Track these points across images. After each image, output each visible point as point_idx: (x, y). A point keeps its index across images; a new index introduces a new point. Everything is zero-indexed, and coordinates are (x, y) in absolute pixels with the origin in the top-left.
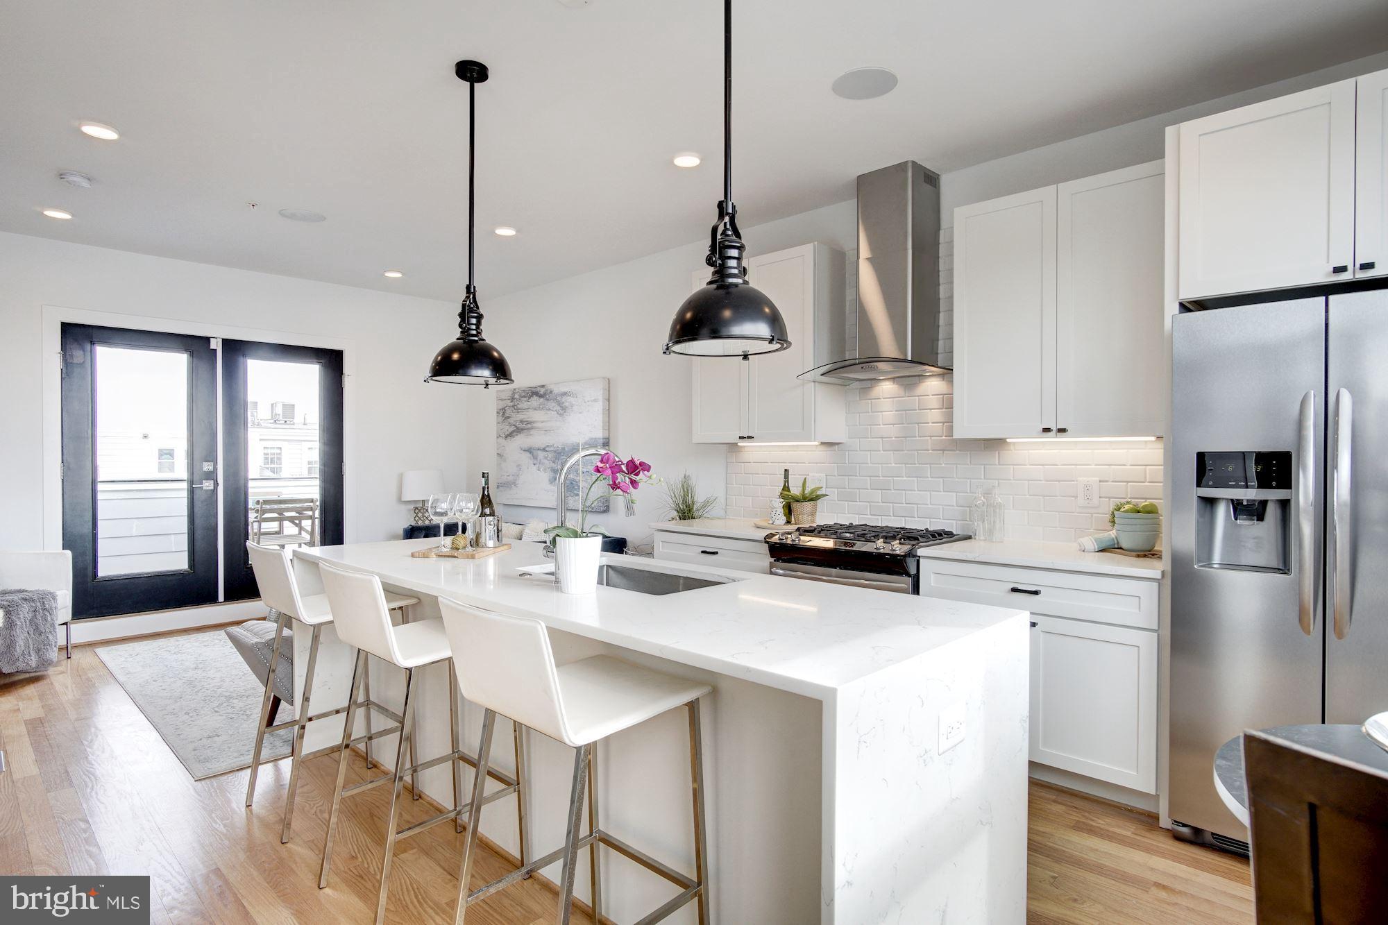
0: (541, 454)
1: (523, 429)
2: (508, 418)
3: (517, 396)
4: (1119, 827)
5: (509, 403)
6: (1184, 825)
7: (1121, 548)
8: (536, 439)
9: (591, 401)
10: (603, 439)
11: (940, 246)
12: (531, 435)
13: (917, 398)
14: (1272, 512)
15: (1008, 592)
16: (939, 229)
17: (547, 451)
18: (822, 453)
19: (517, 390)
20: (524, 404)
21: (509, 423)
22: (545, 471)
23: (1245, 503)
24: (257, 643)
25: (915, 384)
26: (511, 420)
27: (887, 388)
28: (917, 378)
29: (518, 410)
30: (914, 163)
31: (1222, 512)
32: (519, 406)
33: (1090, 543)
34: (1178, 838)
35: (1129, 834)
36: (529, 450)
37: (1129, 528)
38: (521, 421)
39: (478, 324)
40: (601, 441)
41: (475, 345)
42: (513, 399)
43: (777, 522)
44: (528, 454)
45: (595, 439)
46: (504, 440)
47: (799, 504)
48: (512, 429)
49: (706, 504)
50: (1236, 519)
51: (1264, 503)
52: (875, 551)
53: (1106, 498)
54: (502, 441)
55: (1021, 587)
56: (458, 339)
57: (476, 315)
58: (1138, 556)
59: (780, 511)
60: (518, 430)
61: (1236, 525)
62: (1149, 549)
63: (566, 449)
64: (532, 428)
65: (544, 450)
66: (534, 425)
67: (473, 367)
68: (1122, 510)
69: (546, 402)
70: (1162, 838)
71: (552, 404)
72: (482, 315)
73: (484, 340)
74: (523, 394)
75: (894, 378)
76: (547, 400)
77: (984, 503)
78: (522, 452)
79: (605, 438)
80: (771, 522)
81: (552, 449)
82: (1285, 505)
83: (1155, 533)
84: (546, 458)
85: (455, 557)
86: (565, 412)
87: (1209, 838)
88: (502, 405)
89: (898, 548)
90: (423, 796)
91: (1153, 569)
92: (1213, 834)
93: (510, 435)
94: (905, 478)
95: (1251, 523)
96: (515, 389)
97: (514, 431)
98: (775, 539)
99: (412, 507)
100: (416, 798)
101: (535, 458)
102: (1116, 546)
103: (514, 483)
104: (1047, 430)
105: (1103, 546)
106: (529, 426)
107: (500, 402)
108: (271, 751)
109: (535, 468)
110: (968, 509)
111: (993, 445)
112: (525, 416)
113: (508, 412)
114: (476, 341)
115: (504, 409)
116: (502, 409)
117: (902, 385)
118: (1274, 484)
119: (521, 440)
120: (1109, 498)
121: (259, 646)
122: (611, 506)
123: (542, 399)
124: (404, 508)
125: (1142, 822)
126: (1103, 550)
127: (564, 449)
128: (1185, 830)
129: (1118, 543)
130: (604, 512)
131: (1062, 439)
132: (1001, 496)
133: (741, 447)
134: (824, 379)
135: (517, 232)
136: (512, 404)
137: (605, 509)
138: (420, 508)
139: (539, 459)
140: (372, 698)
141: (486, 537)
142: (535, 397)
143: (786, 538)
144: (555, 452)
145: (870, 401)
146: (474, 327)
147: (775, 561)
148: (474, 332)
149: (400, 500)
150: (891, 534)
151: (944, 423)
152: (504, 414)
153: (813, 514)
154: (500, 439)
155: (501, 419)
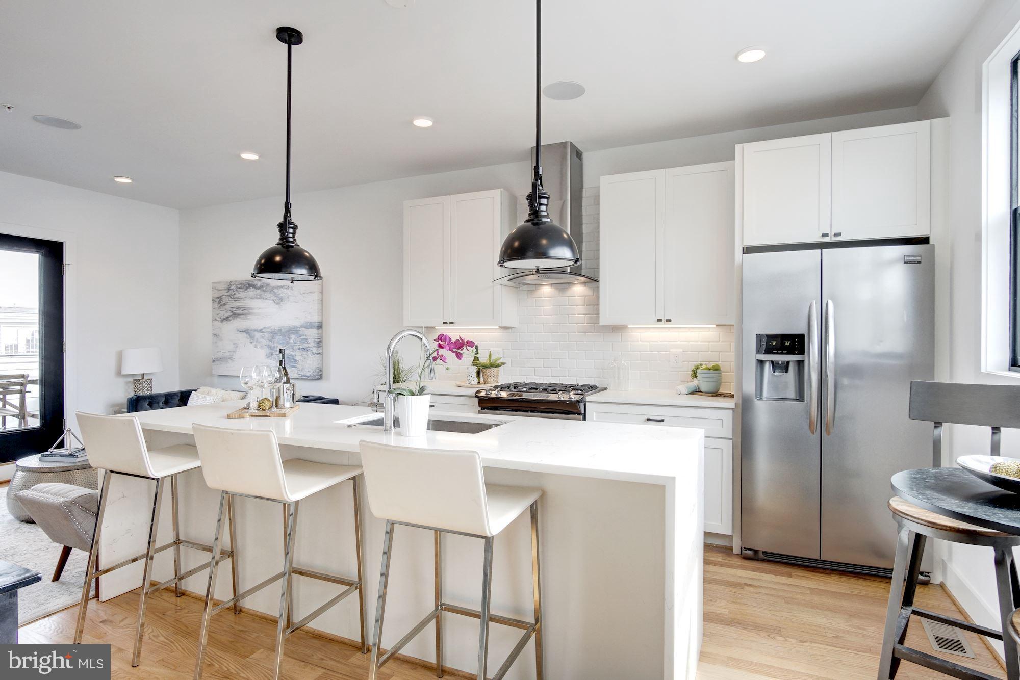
0: (258, 335)
1: (239, 315)
2: (225, 305)
3: (233, 287)
4: (714, 557)
5: (225, 293)
6: (750, 550)
7: (700, 392)
8: (253, 322)
9: (307, 293)
10: (318, 323)
11: (583, 199)
12: (247, 319)
13: (567, 298)
14: (792, 368)
15: (645, 421)
16: (582, 188)
17: (263, 332)
18: (499, 334)
19: (233, 283)
20: (241, 294)
21: (226, 309)
22: (262, 347)
23: (780, 363)
24: (64, 502)
25: (566, 288)
26: (227, 307)
27: (546, 290)
28: (568, 284)
29: (235, 299)
30: (571, 143)
31: (768, 367)
32: (236, 296)
33: (684, 389)
34: (746, 558)
35: (720, 560)
36: (247, 331)
37: (706, 379)
38: (238, 308)
39: (294, 234)
40: (317, 324)
41: (290, 249)
42: (229, 290)
43: (473, 383)
44: (245, 335)
45: (311, 322)
46: (220, 323)
47: (488, 369)
48: (229, 314)
49: (410, 371)
50: (774, 372)
51: (788, 362)
52: (558, 399)
53: (686, 361)
54: (218, 324)
55: (651, 418)
56: (277, 244)
57: (293, 226)
58: (713, 396)
59: (475, 375)
60: (235, 315)
61: (774, 375)
62: (716, 391)
63: (283, 331)
64: (249, 313)
65: (261, 331)
66: (250, 311)
67: (293, 266)
68: (701, 368)
69: (263, 293)
70: (736, 560)
71: (268, 295)
72: (297, 226)
73: (298, 245)
74: (239, 286)
75: (552, 284)
76: (263, 291)
77: (614, 366)
78: (238, 332)
79: (319, 322)
80: (468, 383)
81: (269, 330)
82: (800, 364)
83: (719, 382)
84: (263, 338)
85: (267, 416)
86: (282, 301)
87: (761, 555)
88: (217, 294)
89: (573, 396)
90: (243, 610)
91: (730, 403)
92: (763, 552)
93: (226, 319)
94: (560, 351)
95: (781, 374)
96: (231, 282)
97: (230, 316)
98: (483, 394)
99: (131, 379)
100: (237, 612)
101: (252, 337)
102: (697, 391)
103: (231, 358)
104: (660, 320)
105: (691, 391)
106: (246, 311)
107: (216, 292)
108: (71, 597)
109: (252, 346)
110: (602, 370)
111: (617, 329)
112: (241, 304)
113: (224, 300)
114: (292, 246)
115: (220, 298)
116: (218, 298)
117: (557, 289)
118: (796, 352)
119: (237, 323)
120: (688, 362)
121: (67, 504)
122: (324, 375)
123: (259, 291)
124: (122, 381)
125: (724, 552)
126: (690, 393)
127: (280, 330)
128: (750, 552)
129: (698, 388)
130: (319, 379)
131: (668, 325)
132: (627, 362)
133: (437, 329)
134: (510, 283)
135: (260, 157)
136: (228, 294)
137: (319, 377)
138: (137, 381)
139: (256, 338)
140: (181, 538)
141: (284, 400)
142: (252, 289)
143: (491, 393)
144: (272, 333)
145: (534, 299)
146: (291, 235)
147: (481, 409)
148: (291, 239)
149: (119, 373)
150: (565, 389)
151: (585, 314)
152: (219, 302)
153: (497, 376)
154: (216, 322)
155: (216, 306)
